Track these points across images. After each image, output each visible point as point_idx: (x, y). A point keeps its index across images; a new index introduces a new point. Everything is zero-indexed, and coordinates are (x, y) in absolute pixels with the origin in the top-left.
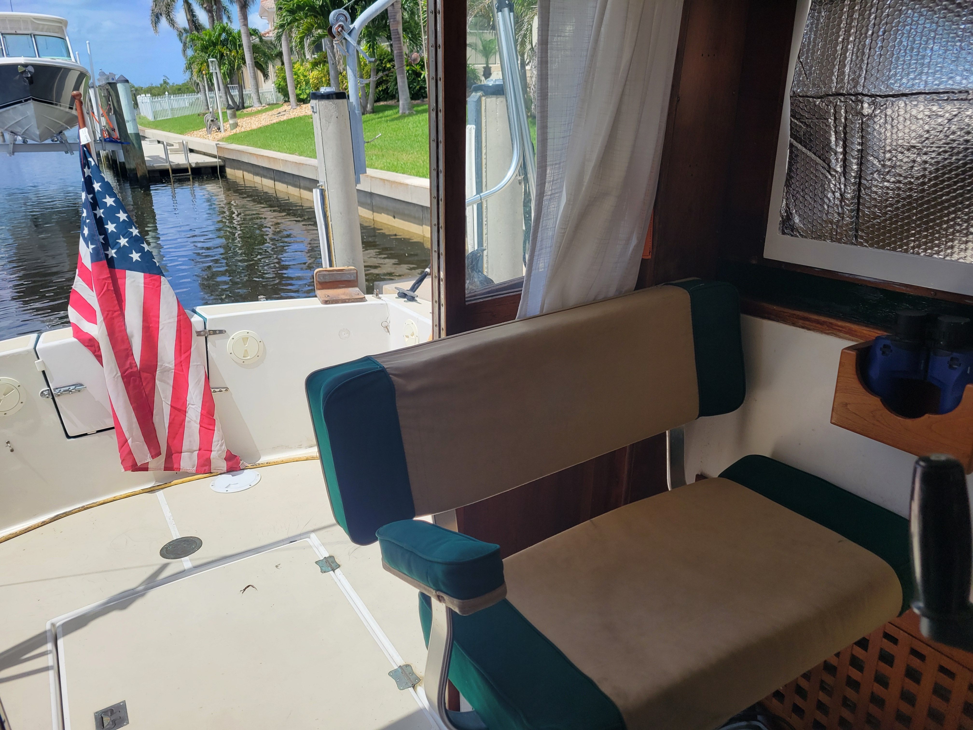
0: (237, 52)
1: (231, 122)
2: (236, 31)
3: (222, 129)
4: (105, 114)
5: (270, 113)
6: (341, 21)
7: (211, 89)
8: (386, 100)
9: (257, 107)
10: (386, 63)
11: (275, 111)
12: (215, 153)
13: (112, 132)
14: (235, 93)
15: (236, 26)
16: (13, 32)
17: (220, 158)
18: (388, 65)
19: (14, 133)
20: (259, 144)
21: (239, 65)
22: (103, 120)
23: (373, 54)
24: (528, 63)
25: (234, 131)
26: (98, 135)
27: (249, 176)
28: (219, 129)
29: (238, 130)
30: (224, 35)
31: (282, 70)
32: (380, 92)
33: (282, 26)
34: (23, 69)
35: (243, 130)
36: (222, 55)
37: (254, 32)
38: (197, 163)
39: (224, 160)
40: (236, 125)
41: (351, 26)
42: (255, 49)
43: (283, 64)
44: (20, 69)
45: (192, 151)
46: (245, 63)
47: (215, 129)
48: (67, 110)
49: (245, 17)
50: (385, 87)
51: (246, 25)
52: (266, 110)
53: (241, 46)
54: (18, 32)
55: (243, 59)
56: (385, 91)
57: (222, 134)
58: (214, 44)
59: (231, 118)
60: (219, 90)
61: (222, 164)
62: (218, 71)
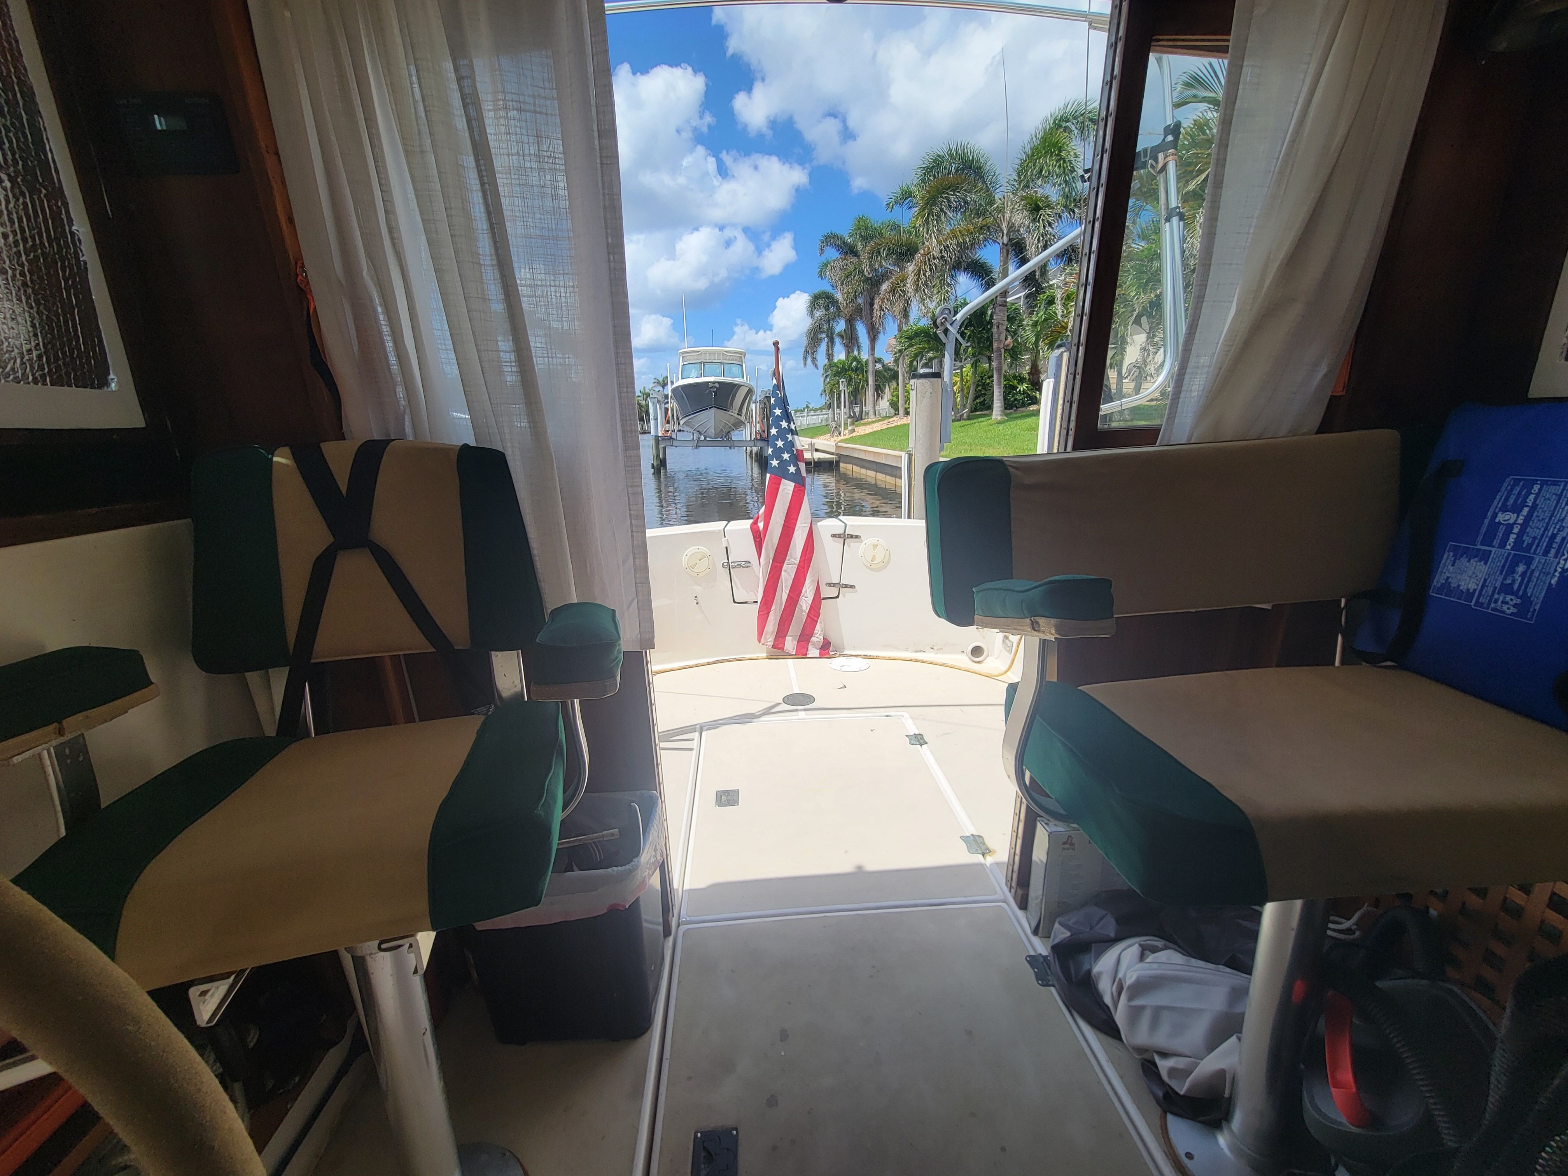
0: (863, 376)
1: (850, 428)
2: (864, 360)
3: (842, 434)
4: (760, 422)
5: (881, 423)
6: (946, 314)
7: (839, 407)
8: (981, 411)
9: (872, 418)
10: (986, 379)
11: (886, 421)
12: (834, 450)
13: (762, 433)
14: (857, 410)
15: (865, 356)
16: (710, 361)
17: (837, 455)
18: (988, 381)
19: (700, 433)
20: (869, 443)
21: (863, 386)
22: (758, 425)
23: (975, 373)
24: (1127, 377)
25: (851, 435)
26: (753, 437)
27: (856, 469)
28: (840, 434)
29: (854, 434)
30: (854, 364)
31: (896, 389)
32: (977, 403)
33: (900, 351)
34: (712, 385)
35: (858, 434)
36: (851, 379)
37: (879, 361)
38: (819, 458)
39: (840, 456)
40: (853, 431)
41: (954, 319)
42: (877, 373)
43: (898, 385)
44: (710, 385)
45: (817, 450)
46: (867, 385)
47: (836, 433)
48: (736, 415)
49: (873, 349)
50: (982, 399)
51: (873, 354)
52: (880, 420)
53: (867, 372)
54: (714, 361)
55: (867, 381)
56: (981, 403)
57: (840, 438)
58: (847, 370)
59: (850, 425)
60: (845, 407)
61: (838, 459)
62: (845, 389)
